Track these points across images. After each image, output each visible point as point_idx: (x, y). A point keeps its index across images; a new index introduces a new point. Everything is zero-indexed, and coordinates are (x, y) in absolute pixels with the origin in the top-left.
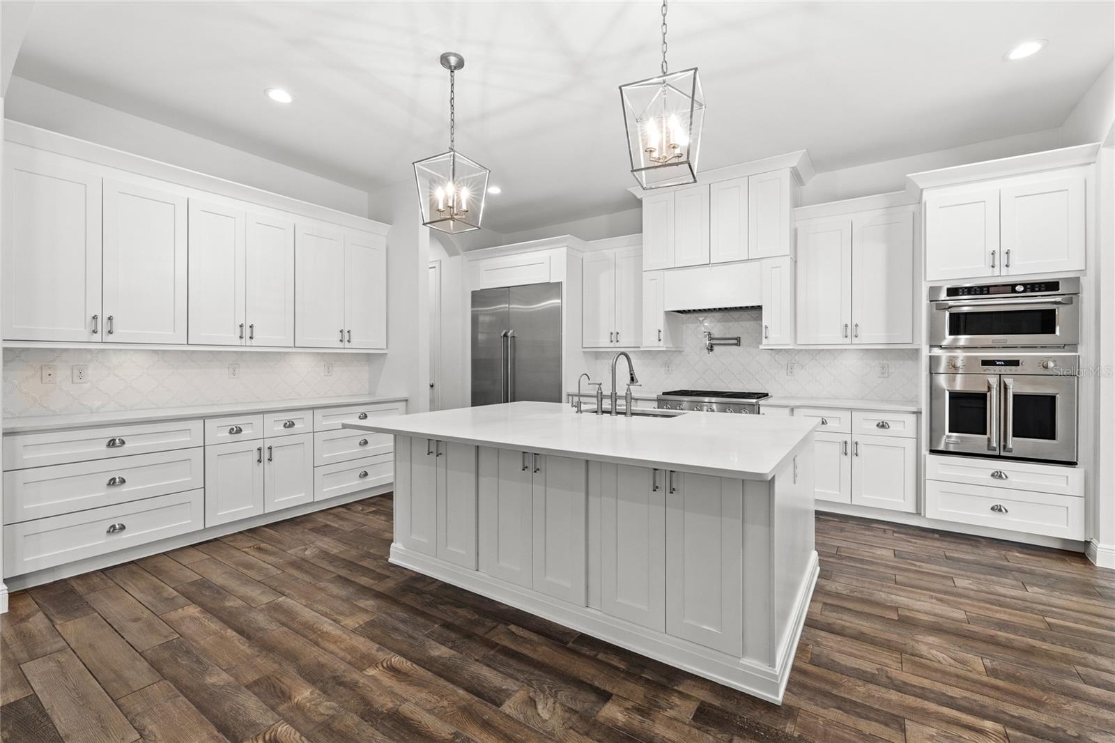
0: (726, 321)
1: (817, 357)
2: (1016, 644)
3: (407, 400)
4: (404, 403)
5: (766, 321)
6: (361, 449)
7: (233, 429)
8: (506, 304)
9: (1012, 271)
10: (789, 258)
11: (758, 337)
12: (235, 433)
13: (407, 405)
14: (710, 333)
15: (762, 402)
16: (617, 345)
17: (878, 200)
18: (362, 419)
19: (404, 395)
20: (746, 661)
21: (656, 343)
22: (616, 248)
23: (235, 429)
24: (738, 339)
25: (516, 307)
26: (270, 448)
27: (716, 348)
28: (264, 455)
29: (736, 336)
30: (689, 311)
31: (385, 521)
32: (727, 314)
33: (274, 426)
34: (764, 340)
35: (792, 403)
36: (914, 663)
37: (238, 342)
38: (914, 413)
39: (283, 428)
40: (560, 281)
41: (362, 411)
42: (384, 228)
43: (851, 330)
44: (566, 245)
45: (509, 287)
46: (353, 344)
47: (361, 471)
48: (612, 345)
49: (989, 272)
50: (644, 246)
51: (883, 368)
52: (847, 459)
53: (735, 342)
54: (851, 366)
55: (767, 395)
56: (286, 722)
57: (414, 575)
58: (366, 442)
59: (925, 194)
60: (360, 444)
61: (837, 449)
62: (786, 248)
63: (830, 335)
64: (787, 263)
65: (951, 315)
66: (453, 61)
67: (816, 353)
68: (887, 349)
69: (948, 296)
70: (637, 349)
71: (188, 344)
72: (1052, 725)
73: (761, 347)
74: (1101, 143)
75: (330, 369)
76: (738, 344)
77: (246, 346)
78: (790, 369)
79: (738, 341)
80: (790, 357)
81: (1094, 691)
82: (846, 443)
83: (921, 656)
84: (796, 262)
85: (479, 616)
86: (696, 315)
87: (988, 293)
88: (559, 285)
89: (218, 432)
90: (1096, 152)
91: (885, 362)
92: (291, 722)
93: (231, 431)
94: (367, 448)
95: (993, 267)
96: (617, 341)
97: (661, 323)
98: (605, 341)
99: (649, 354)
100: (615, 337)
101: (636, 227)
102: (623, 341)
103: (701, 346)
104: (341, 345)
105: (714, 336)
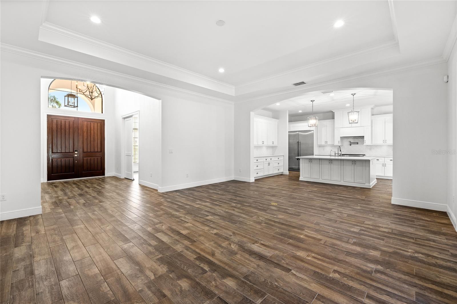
3: (283, 156)
5: (365, 139)
10: (370, 126)
11: (363, 143)
12: (266, 160)
14: (350, 142)
15: (364, 156)
16: (327, 144)
17: (390, 115)
21: (339, 144)
22: (328, 122)
26: (269, 163)
27: (352, 145)
32: (355, 137)
34: (365, 143)
39: (270, 160)
40: (313, 130)
41: (278, 157)
43: (385, 141)
45: (299, 131)
46: (274, 144)
47: (278, 169)
48: (325, 144)
50: (335, 122)
52: (383, 167)
54: (385, 149)
55: (365, 155)
61: (381, 165)
62: (370, 124)
63: (379, 142)
64: (370, 127)
66: (313, 101)
67: (377, 146)
73: (364, 145)
78: (370, 149)
79: (357, 143)
80: (371, 147)
82: (383, 164)
84: (372, 127)
86: (347, 137)
94: (279, 164)
97: (339, 139)
98: (323, 143)
99: (333, 146)
100: (326, 142)
101: (333, 118)
102: (329, 143)
103: (348, 144)
104: (272, 145)
105: (351, 142)
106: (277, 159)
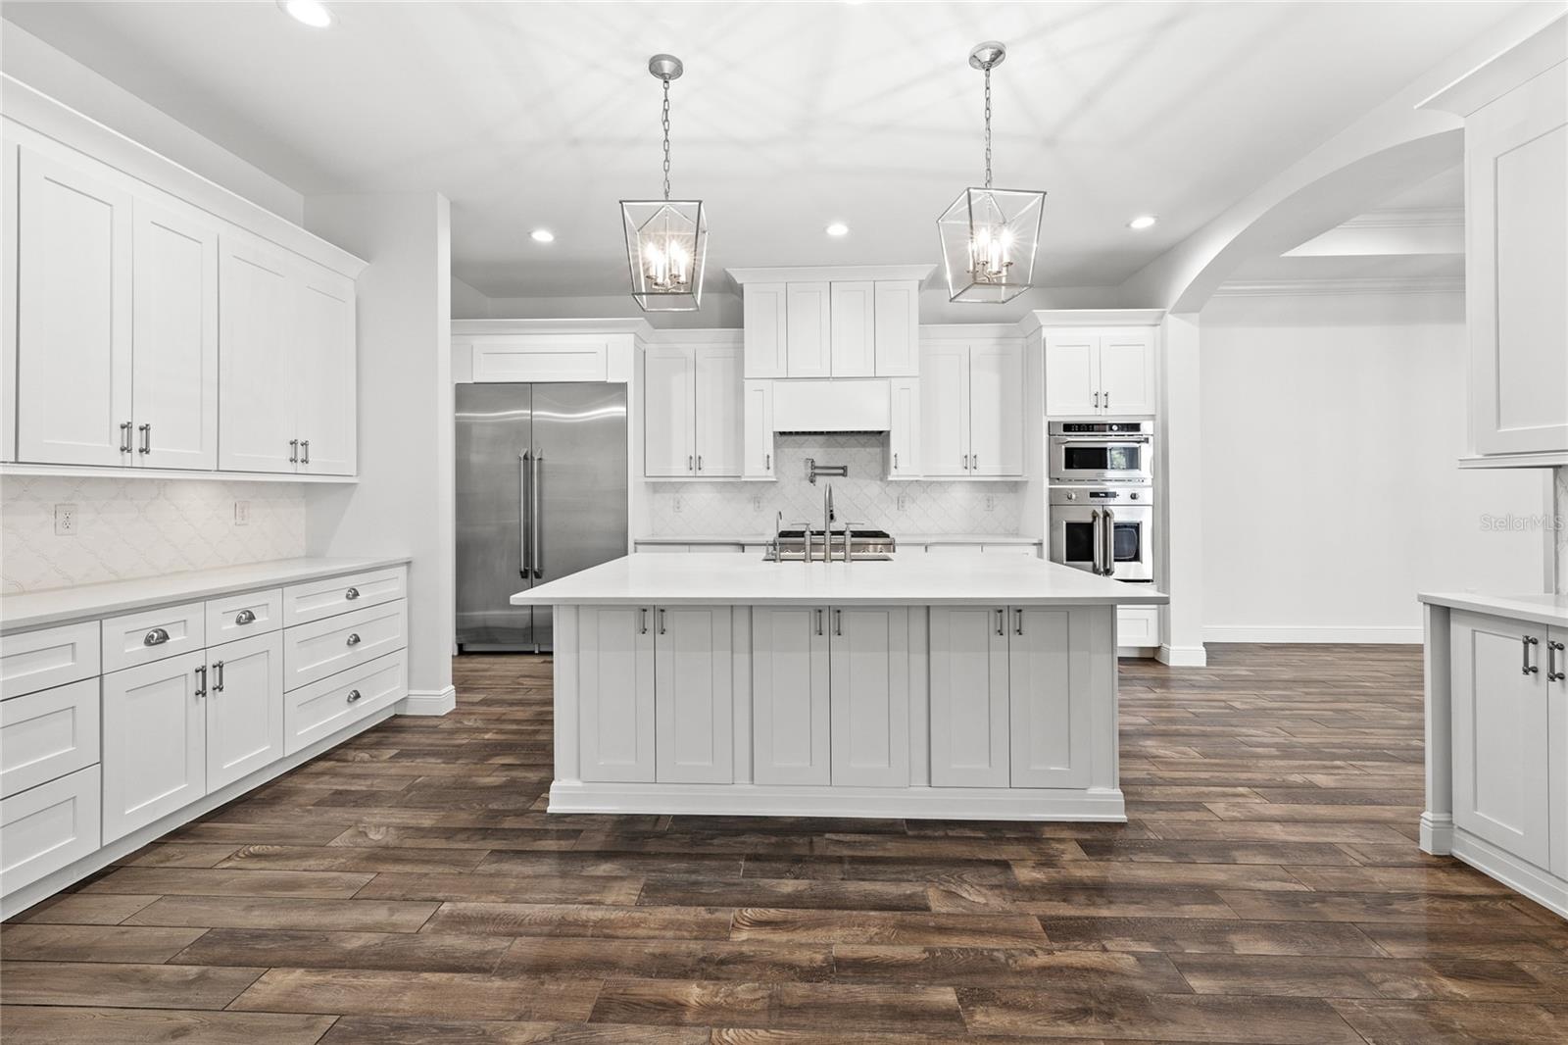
0: (828, 447)
1: (929, 490)
2: (1193, 732)
3: (408, 563)
4: (405, 568)
5: (894, 449)
6: (349, 652)
7: (152, 636)
8: (525, 408)
9: (1109, 411)
10: (920, 380)
11: (882, 466)
12: (156, 644)
13: (408, 572)
14: (813, 461)
16: (699, 473)
17: (992, 330)
18: (350, 599)
19: (404, 555)
20: (1093, 791)
21: (764, 472)
22: (706, 344)
23: (156, 635)
24: (844, 468)
25: (542, 414)
26: (220, 666)
27: (819, 479)
28: (208, 681)
29: (840, 465)
30: (791, 433)
31: (444, 763)
32: (832, 438)
33: (221, 621)
34: (893, 470)
35: (929, 540)
36: (1161, 762)
37: (118, 459)
38: (1035, 544)
39: (235, 625)
40: (625, 381)
41: (351, 585)
42: (355, 265)
43: (971, 460)
44: (634, 331)
45: (531, 383)
46: (310, 468)
47: (348, 692)
48: (691, 473)
49: (1092, 411)
50: (745, 344)
51: (988, 500)
53: (841, 471)
54: (959, 499)
55: (887, 533)
56: (722, 1027)
57: (615, 818)
58: (357, 640)
59: (1044, 330)
60: (348, 644)
62: (916, 369)
63: (950, 466)
64: (917, 382)
65: (1066, 449)
66: (667, 67)
68: (1002, 482)
69: (1064, 431)
70: (738, 480)
71: (17, 462)
72: (1267, 778)
73: (888, 478)
74: (1168, 310)
75: (246, 513)
76: (844, 475)
77: (136, 467)
78: (900, 502)
79: (844, 471)
81: (1260, 750)
83: (1160, 757)
85: (776, 836)
86: (797, 438)
87: (1093, 431)
88: (623, 386)
89: (125, 642)
90: (1162, 316)
91: (991, 495)
92: (732, 1025)
93: (148, 641)
94: (361, 647)
95: (1096, 406)
96: (700, 469)
97: (769, 447)
98: (679, 468)
99: (734, 485)
100: (695, 462)
101: (734, 319)
102: (713, 467)
103: (803, 476)
104: (290, 468)
105: (817, 464)
106: (340, 602)
